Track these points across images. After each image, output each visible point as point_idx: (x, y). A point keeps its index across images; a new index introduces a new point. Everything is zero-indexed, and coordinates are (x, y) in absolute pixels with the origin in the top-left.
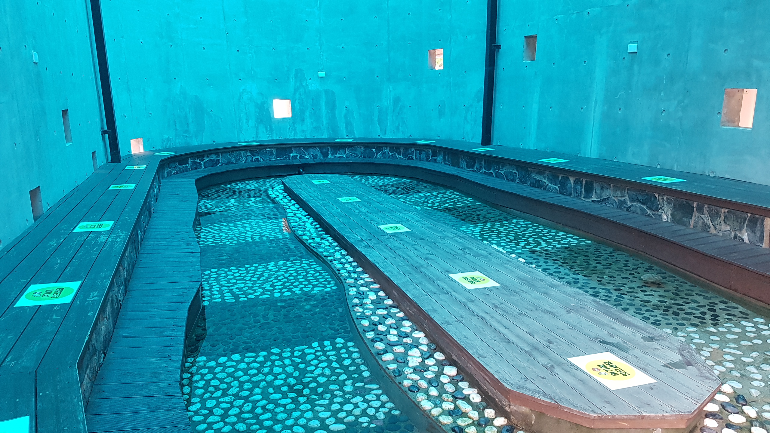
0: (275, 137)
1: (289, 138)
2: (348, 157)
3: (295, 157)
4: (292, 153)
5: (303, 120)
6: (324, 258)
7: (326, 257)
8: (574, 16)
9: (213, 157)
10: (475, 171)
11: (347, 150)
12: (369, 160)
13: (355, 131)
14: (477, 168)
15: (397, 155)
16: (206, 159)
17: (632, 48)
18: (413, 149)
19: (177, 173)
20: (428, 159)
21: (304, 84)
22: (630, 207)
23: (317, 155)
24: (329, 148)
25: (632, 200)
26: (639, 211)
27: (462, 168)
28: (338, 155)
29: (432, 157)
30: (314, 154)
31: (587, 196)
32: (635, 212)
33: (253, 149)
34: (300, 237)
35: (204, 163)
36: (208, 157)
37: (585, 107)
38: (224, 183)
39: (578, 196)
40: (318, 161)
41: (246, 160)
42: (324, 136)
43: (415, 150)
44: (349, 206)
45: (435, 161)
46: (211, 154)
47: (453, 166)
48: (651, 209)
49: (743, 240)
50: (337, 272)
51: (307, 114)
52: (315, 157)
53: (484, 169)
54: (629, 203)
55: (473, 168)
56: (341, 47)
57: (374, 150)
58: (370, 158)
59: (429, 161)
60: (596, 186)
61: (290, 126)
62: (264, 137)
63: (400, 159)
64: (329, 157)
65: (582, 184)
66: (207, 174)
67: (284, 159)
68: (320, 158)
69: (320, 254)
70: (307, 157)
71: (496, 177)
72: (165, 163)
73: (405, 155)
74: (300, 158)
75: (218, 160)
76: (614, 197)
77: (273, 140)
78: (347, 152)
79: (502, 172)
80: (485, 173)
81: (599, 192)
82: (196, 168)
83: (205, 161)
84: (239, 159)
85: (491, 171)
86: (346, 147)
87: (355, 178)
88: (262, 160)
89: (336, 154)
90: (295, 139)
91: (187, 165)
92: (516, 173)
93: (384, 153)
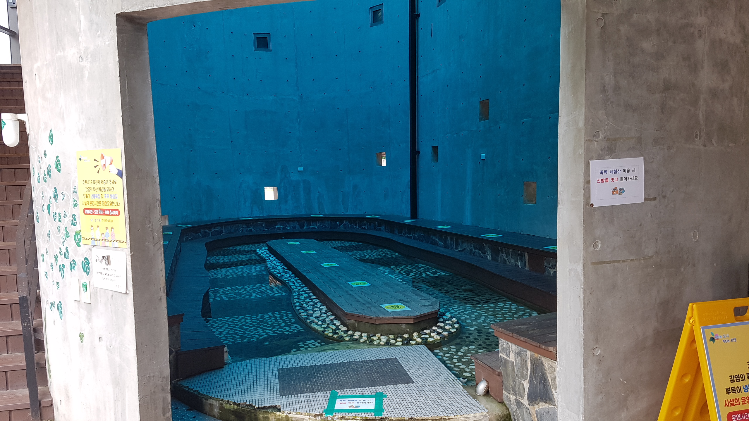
0: (265, 214)
1: (275, 214)
2: (319, 228)
3: (279, 228)
4: (277, 225)
5: (286, 202)
6: (284, 282)
7: (286, 281)
8: (455, 136)
9: (218, 228)
10: (402, 236)
11: (318, 223)
12: (335, 230)
13: (325, 209)
14: (404, 234)
15: (354, 226)
16: (213, 230)
17: (483, 156)
18: (365, 222)
19: (192, 239)
20: (375, 229)
21: (287, 176)
22: (474, 253)
23: (295, 227)
24: (305, 221)
25: (475, 249)
26: (478, 255)
27: (396, 234)
28: (311, 226)
29: (378, 227)
30: (294, 226)
31: (456, 248)
32: (477, 256)
33: (248, 223)
34: (272, 273)
35: (212, 232)
36: (215, 228)
37: (463, 193)
38: (225, 247)
39: (452, 249)
40: (296, 231)
41: (242, 230)
42: (302, 213)
43: (367, 222)
44: (308, 255)
45: (380, 230)
46: (216, 226)
47: (391, 233)
48: (483, 253)
49: (518, 266)
50: (290, 287)
51: (290, 197)
52: (294, 228)
53: (407, 235)
54: (474, 251)
55: (401, 234)
56: (315, 150)
57: (338, 223)
58: (334, 228)
59: (376, 230)
60: (460, 241)
61: (277, 206)
62: (257, 214)
63: (356, 228)
64: (305, 228)
65: (453, 240)
66: (213, 240)
67: (271, 230)
68: (298, 229)
69: (283, 280)
70: (288, 228)
71: (414, 239)
72: (184, 231)
73: (360, 226)
74: (283, 229)
75: (222, 230)
76: (468, 247)
77: (263, 216)
78: (318, 225)
79: (416, 236)
80: (408, 237)
81: (461, 245)
82: (205, 236)
83: (212, 231)
84: (237, 230)
85: (411, 235)
86: (317, 220)
87: (322, 243)
88: (254, 231)
89: (310, 226)
90: (280, 216)
91: (199, 234)
92: (423, 236)
93: (345, 225)
